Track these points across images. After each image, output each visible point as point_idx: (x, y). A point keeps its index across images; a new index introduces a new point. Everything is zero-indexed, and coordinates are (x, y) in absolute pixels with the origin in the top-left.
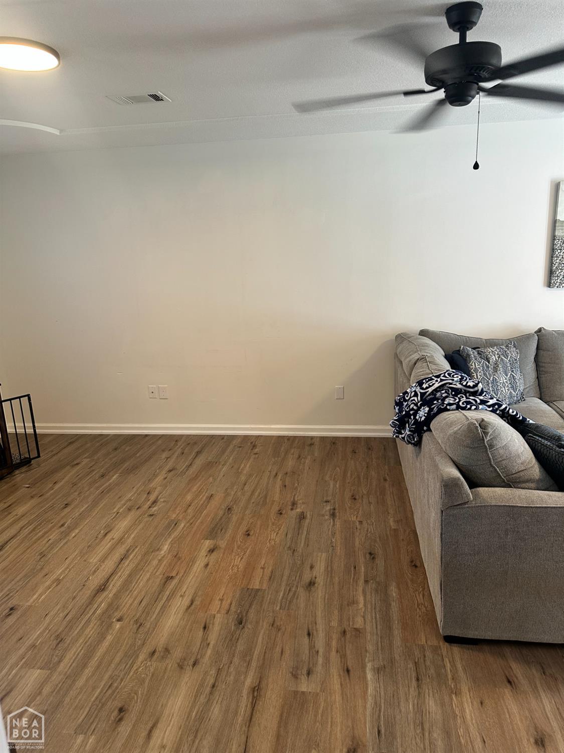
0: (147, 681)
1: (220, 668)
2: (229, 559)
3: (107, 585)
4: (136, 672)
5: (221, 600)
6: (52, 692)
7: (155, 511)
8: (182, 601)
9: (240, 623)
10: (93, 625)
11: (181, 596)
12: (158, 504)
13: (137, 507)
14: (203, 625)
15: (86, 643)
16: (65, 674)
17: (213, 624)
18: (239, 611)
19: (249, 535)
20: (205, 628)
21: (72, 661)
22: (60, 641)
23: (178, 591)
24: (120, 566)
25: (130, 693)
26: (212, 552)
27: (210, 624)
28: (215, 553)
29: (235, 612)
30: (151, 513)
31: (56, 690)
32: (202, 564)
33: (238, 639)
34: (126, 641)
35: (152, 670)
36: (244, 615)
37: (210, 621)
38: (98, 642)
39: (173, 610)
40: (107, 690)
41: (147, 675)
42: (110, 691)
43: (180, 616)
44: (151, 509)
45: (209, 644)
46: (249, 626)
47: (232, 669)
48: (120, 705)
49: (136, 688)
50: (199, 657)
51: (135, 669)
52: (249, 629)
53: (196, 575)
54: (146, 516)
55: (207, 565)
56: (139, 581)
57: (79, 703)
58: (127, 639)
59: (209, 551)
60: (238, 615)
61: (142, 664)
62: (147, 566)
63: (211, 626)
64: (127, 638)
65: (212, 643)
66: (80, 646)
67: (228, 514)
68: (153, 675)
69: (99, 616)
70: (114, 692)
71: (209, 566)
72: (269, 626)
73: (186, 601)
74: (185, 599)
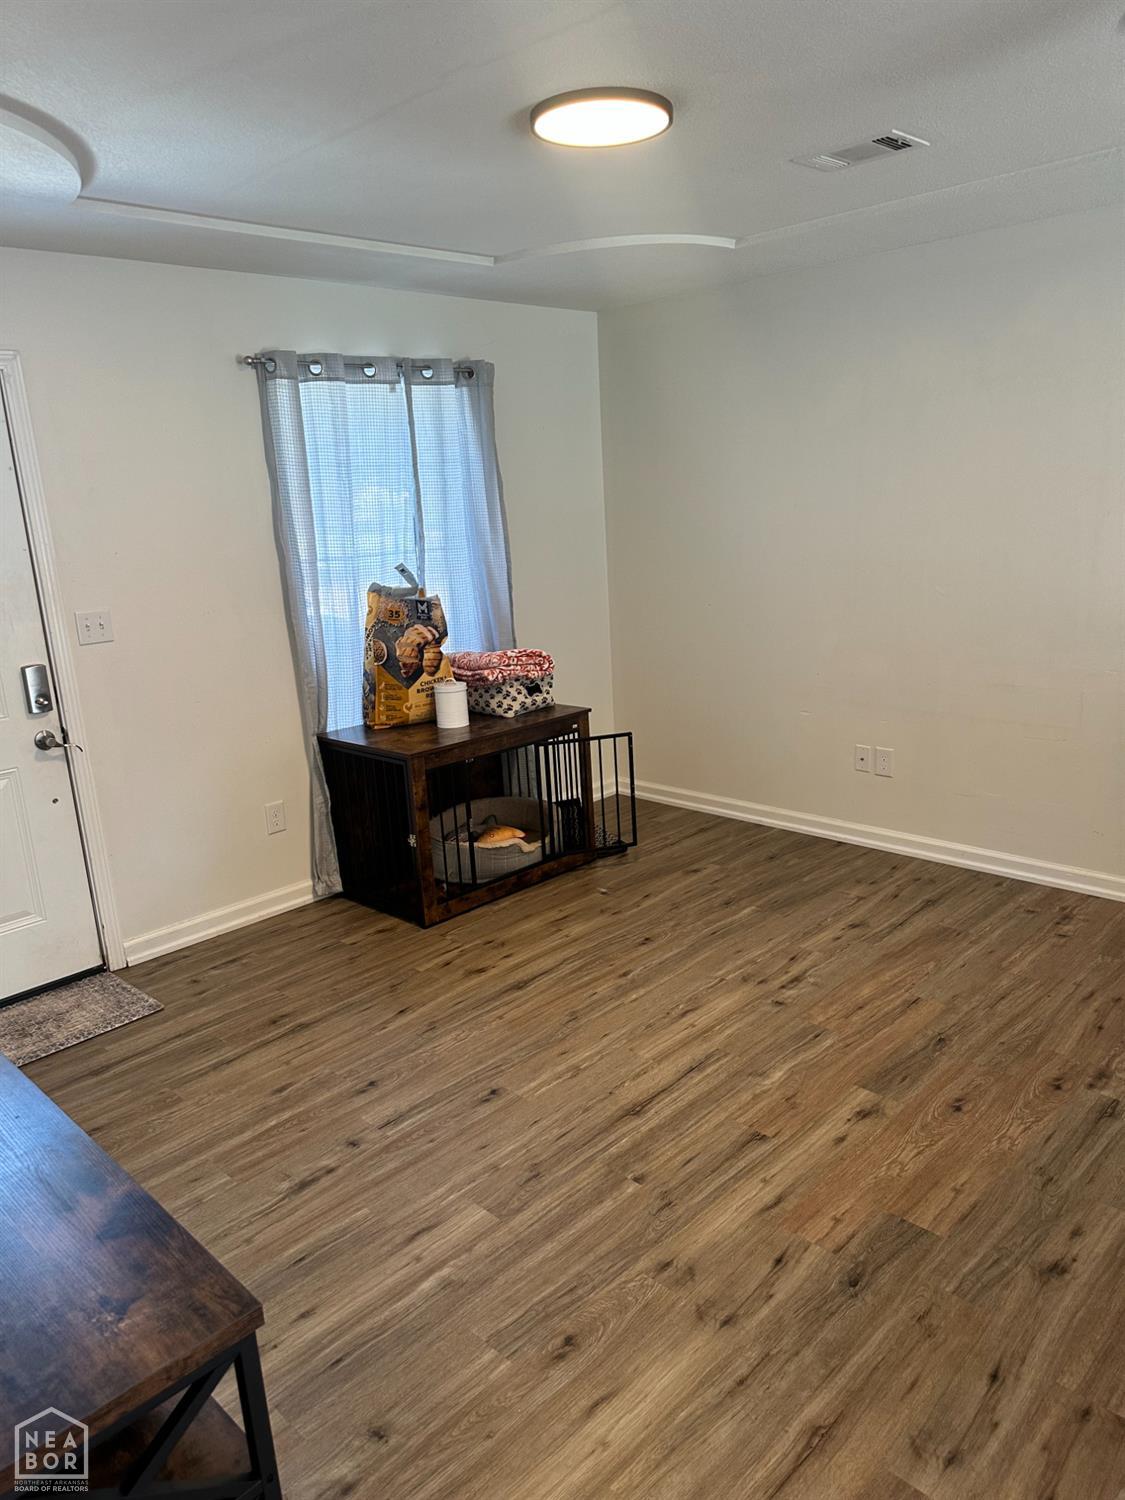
0: (633, 1311)
1: (772, 1353)
2: (893, 1143)
3: (646, 1108)
4: (623, 1286)
5: (837, 1221)
6: (487, 1257)
7: (789, 997)
8: (761, 1190)
9: (854, 1283)
10: (593, 1170)
11: (764, 1181)
12: (801, 985)
13: (760, 979)
14: (776, 1255)
15: (570, 1196)
16: (517, 1236)
17: (798, 1262)
18: (861, 1258)
19: (958, 1109)
20: (778, 1261)
21: (536, 1218)
22: (535, 1176)
23: (763, 1168)
24: (683, 1081)
25: (595, 1318)
26: (864, 1117)
27: (792, 1258)
28: (867, 1121)
29: (854, 1256)
30: (780, 999)
31: (493, 1257)
32: (834, 1134)
33: (833, 1314)
34: (630, 1223)
35: (650, 1296)
36: (870, 1270)
37: (795, 1251)
38: (587, 1205)
39: (737, 1202)
40: (564, 1295)
41: (637, 1300)
42: (567, 1300)
43: (744, 1217)
44: (784, 990)
45: (771, 1296)
46: (869, 1298)
47: (793, 1367)
48: (570, 1331)
49: (607, 1315)
50: (741, 1312)
51: (623, 1279)
52: (866, 1304)
53: (812, 1150)
54: (769, 1001)
55: (841, 1140)
56: (703, 1121)
57: (515, 1293)
58: (633, 1221)
59: (859, 1113)
60: (857, 1266)
61: (638, 1278)
62: (729, 1098)
63: (792, 1263)
64: (636, 1218)
65: (779, 1297)
66: (560, 1198)
67: (934, 1051)
68: (645, 1306)
69: (610, 1158)
70: (573, 1303)
71: (845, 1143)
72: (912, 1318)
73: (768, 1195)
74: (767, 1189)
